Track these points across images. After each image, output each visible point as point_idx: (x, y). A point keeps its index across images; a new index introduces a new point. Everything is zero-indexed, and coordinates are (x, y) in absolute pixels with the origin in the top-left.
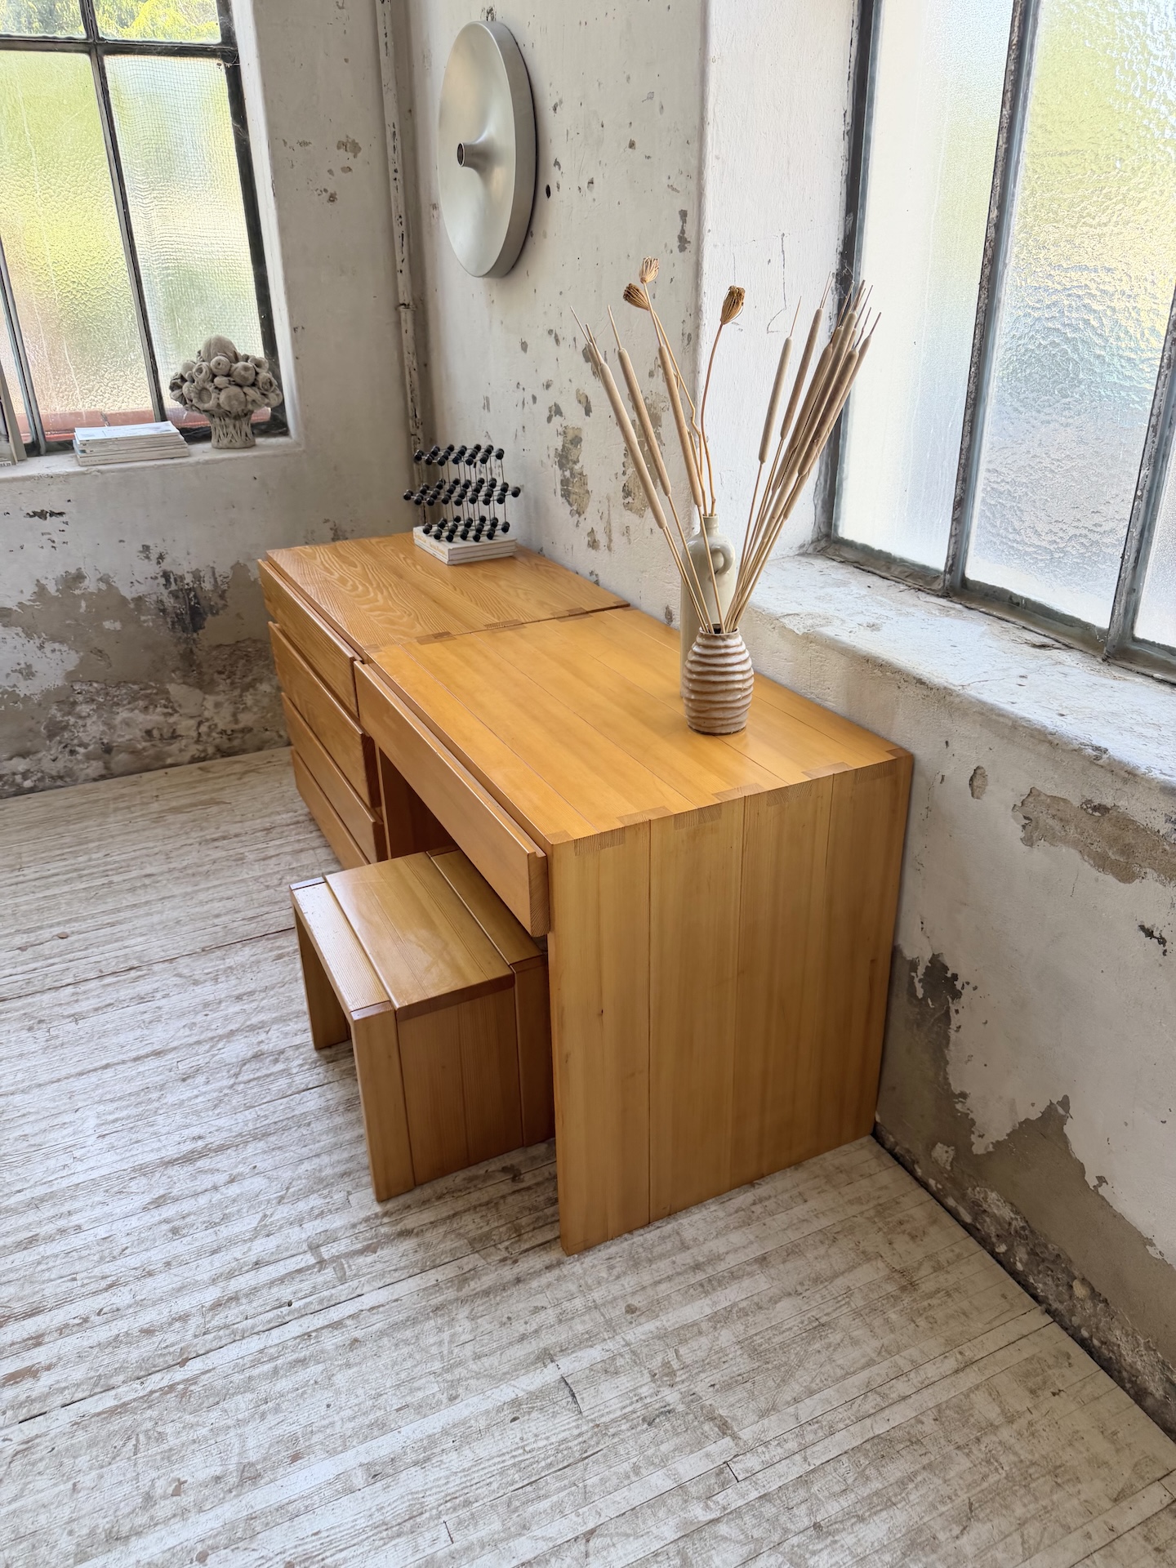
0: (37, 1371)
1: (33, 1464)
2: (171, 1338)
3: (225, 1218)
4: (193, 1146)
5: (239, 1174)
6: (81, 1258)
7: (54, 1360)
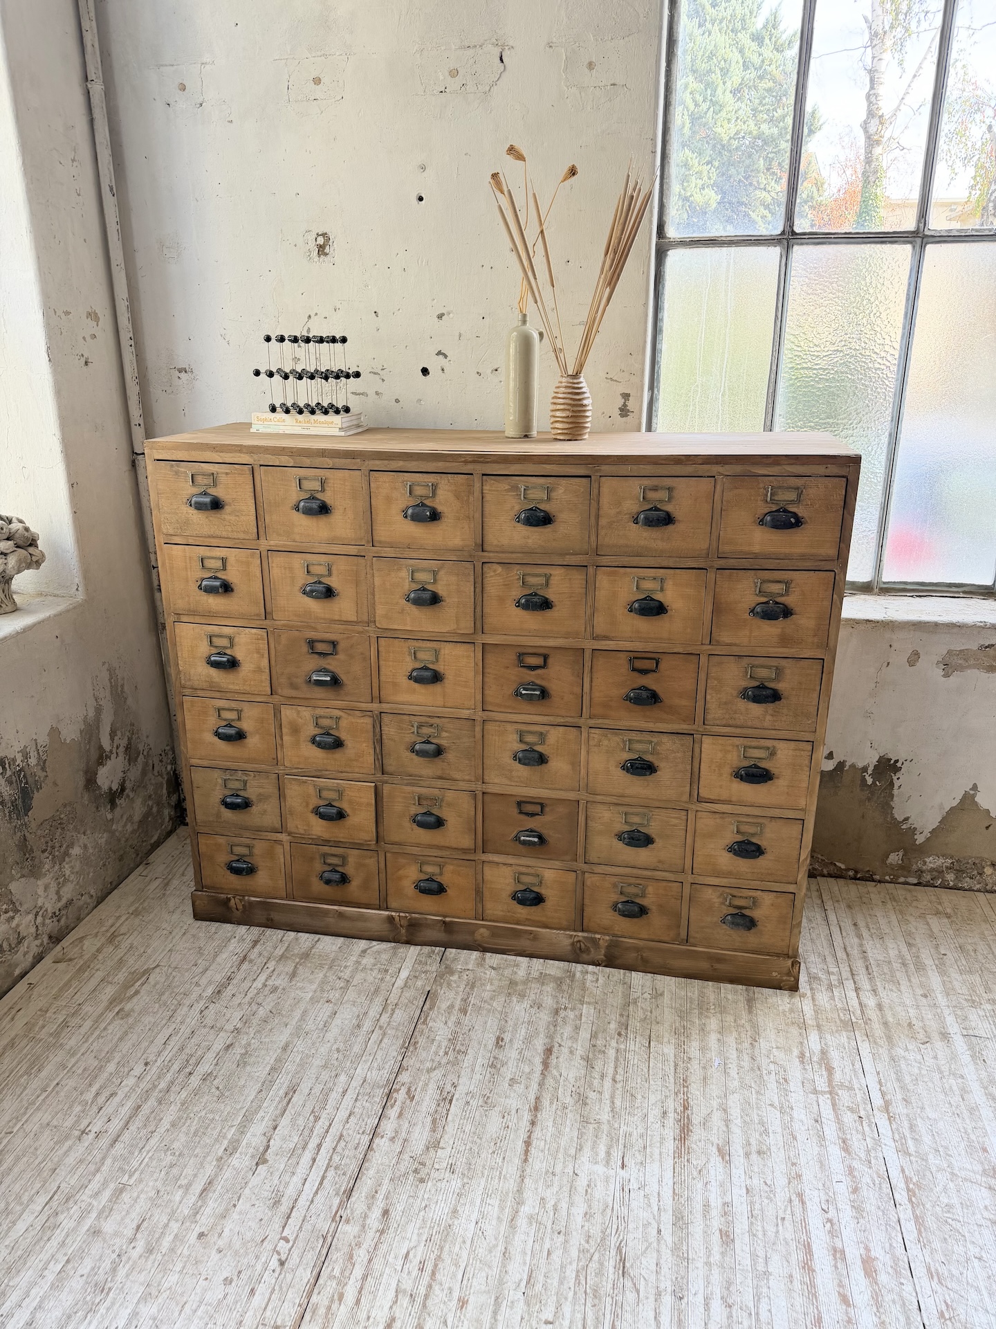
0: (869, 1257)
1: (953, 1276)
2: (867, 1179)
3: (762, 1123)
4: (671, 1120)
5: (720, 1105)
6: (762, 1210)
7: (862, 1246)
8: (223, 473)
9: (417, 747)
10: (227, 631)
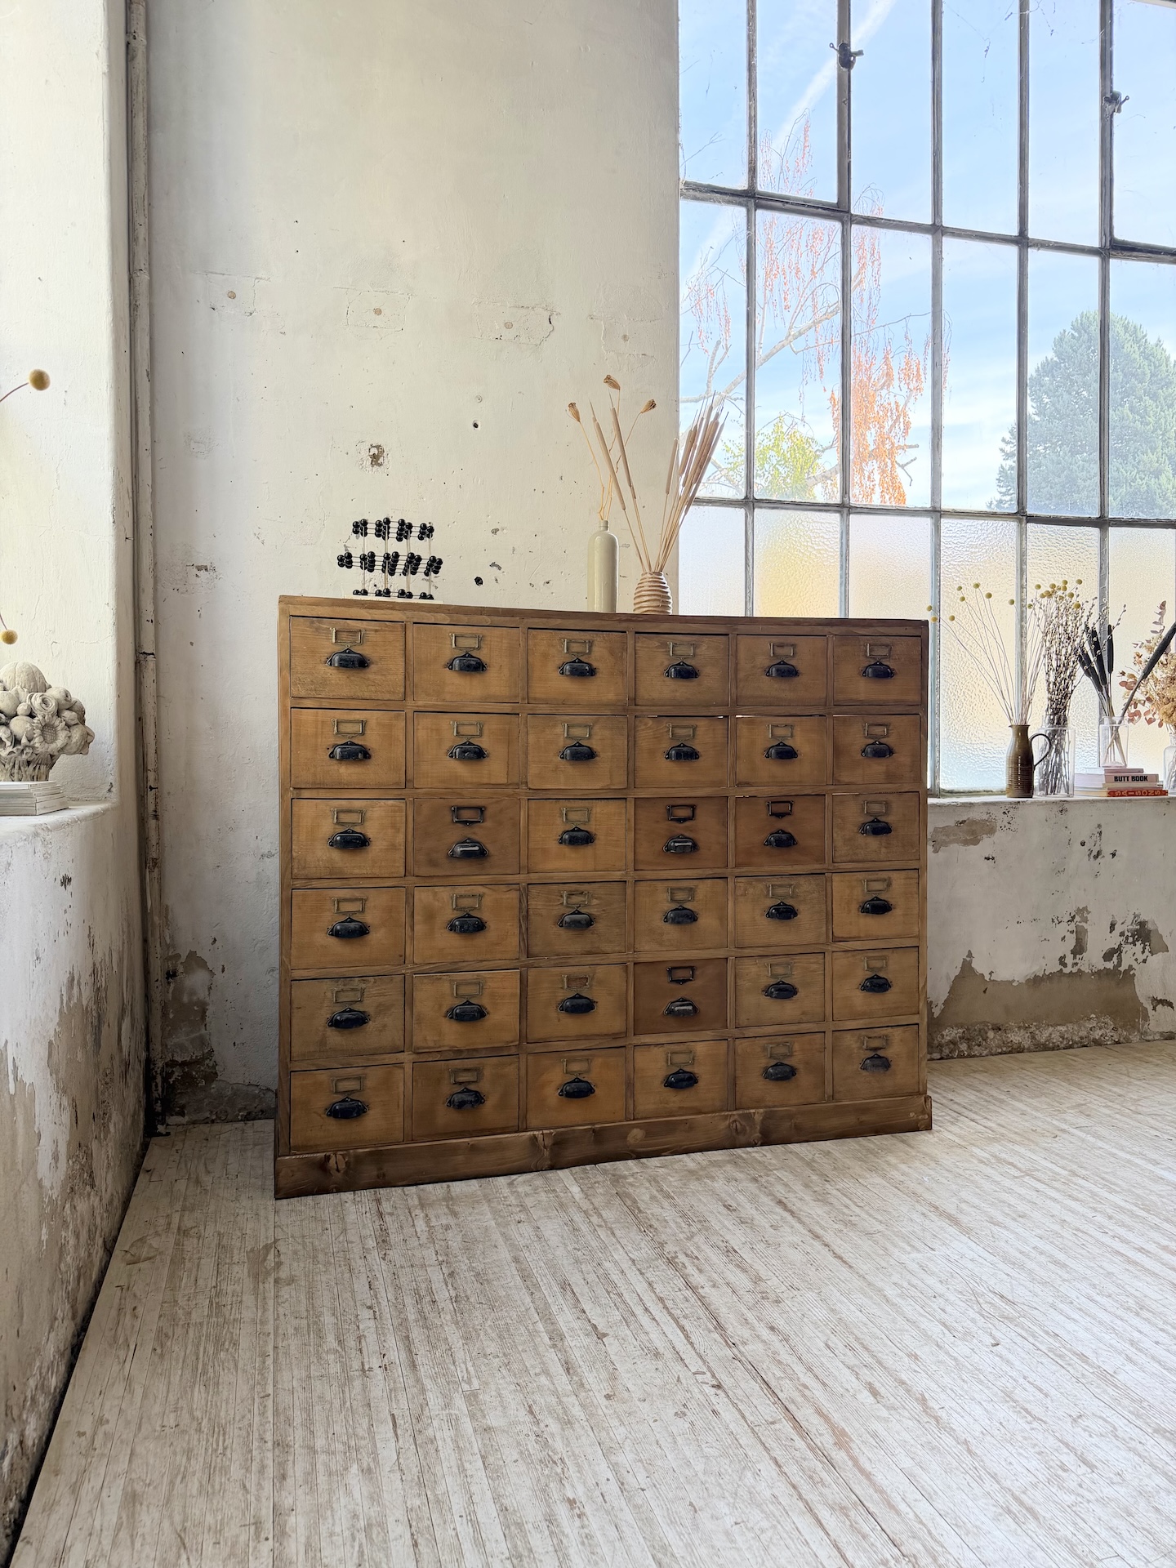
8: (371, 630)
9: (567, 919)
10: (357, 804)
